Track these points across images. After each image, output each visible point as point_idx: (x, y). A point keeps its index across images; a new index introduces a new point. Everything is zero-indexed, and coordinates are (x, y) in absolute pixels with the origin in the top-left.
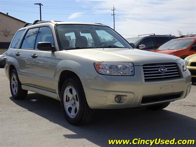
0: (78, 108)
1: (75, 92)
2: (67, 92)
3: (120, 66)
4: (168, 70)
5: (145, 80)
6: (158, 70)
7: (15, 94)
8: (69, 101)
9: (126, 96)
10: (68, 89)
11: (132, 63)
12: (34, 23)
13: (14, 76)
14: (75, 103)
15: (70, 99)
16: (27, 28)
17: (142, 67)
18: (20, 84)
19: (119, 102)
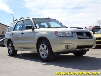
0: (47, 53)
1: (45, 46)
2: (41, 47)
3: (66, 33)
4: (87, 35)
5: (78, 38)
6: (82, 35)
7: (10, 53)
8: (42, 51)
9: (70, 45)
10: (42, 45)
11: (72, 31)
12: (21, 19)
13: (10, 45)
14: (45, 52)
15: (43, 50)
16: (17, 21)
17: (76, 33)
18: (14, 48)
19: (67, 48)
